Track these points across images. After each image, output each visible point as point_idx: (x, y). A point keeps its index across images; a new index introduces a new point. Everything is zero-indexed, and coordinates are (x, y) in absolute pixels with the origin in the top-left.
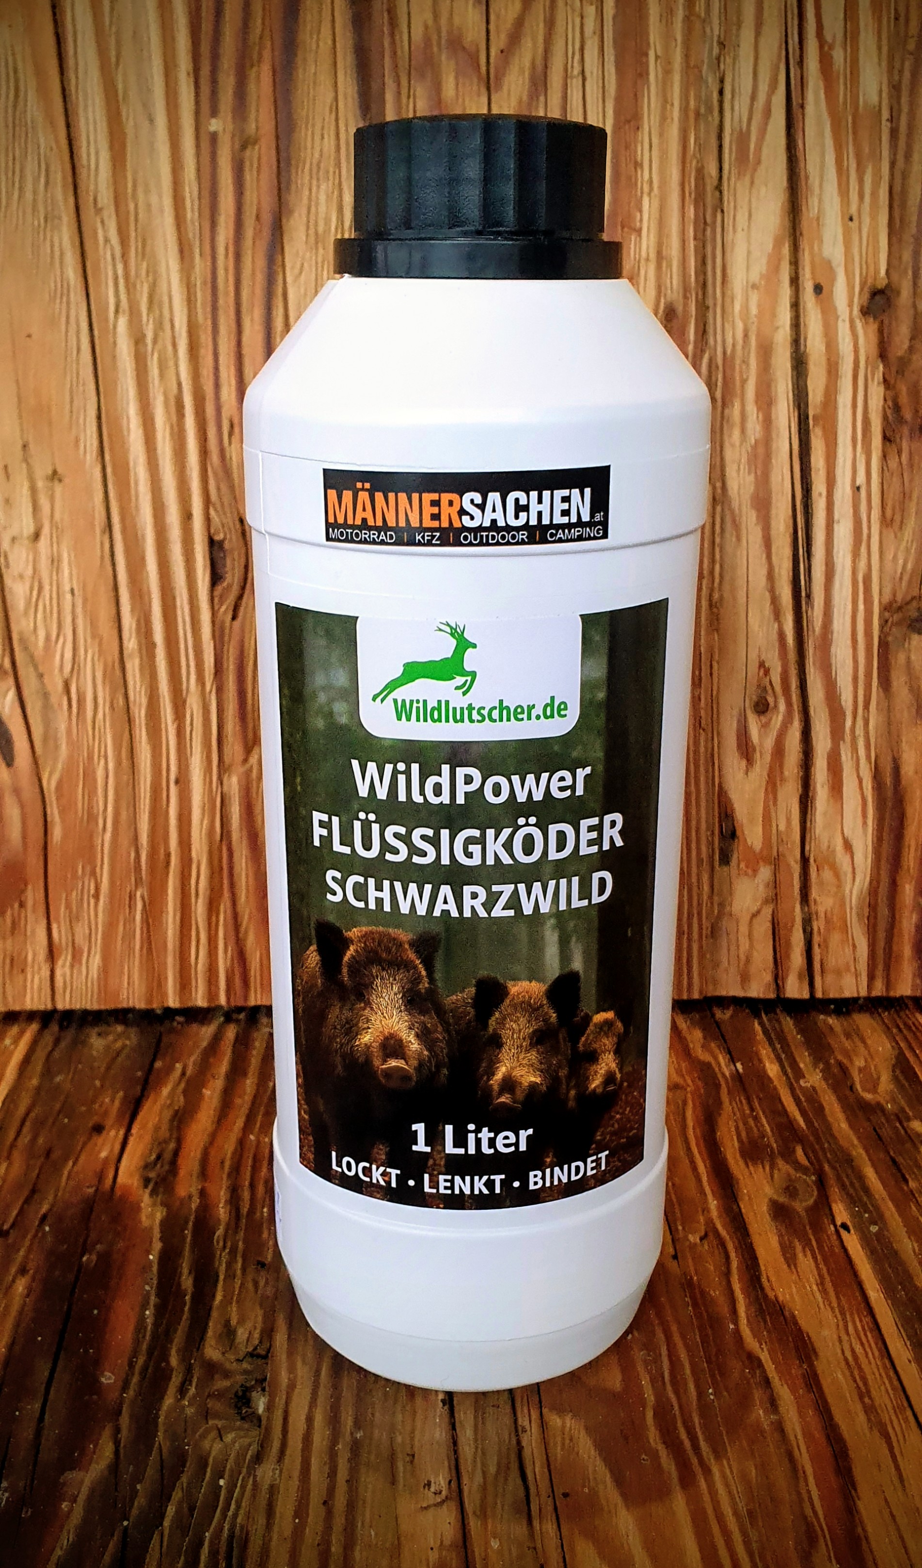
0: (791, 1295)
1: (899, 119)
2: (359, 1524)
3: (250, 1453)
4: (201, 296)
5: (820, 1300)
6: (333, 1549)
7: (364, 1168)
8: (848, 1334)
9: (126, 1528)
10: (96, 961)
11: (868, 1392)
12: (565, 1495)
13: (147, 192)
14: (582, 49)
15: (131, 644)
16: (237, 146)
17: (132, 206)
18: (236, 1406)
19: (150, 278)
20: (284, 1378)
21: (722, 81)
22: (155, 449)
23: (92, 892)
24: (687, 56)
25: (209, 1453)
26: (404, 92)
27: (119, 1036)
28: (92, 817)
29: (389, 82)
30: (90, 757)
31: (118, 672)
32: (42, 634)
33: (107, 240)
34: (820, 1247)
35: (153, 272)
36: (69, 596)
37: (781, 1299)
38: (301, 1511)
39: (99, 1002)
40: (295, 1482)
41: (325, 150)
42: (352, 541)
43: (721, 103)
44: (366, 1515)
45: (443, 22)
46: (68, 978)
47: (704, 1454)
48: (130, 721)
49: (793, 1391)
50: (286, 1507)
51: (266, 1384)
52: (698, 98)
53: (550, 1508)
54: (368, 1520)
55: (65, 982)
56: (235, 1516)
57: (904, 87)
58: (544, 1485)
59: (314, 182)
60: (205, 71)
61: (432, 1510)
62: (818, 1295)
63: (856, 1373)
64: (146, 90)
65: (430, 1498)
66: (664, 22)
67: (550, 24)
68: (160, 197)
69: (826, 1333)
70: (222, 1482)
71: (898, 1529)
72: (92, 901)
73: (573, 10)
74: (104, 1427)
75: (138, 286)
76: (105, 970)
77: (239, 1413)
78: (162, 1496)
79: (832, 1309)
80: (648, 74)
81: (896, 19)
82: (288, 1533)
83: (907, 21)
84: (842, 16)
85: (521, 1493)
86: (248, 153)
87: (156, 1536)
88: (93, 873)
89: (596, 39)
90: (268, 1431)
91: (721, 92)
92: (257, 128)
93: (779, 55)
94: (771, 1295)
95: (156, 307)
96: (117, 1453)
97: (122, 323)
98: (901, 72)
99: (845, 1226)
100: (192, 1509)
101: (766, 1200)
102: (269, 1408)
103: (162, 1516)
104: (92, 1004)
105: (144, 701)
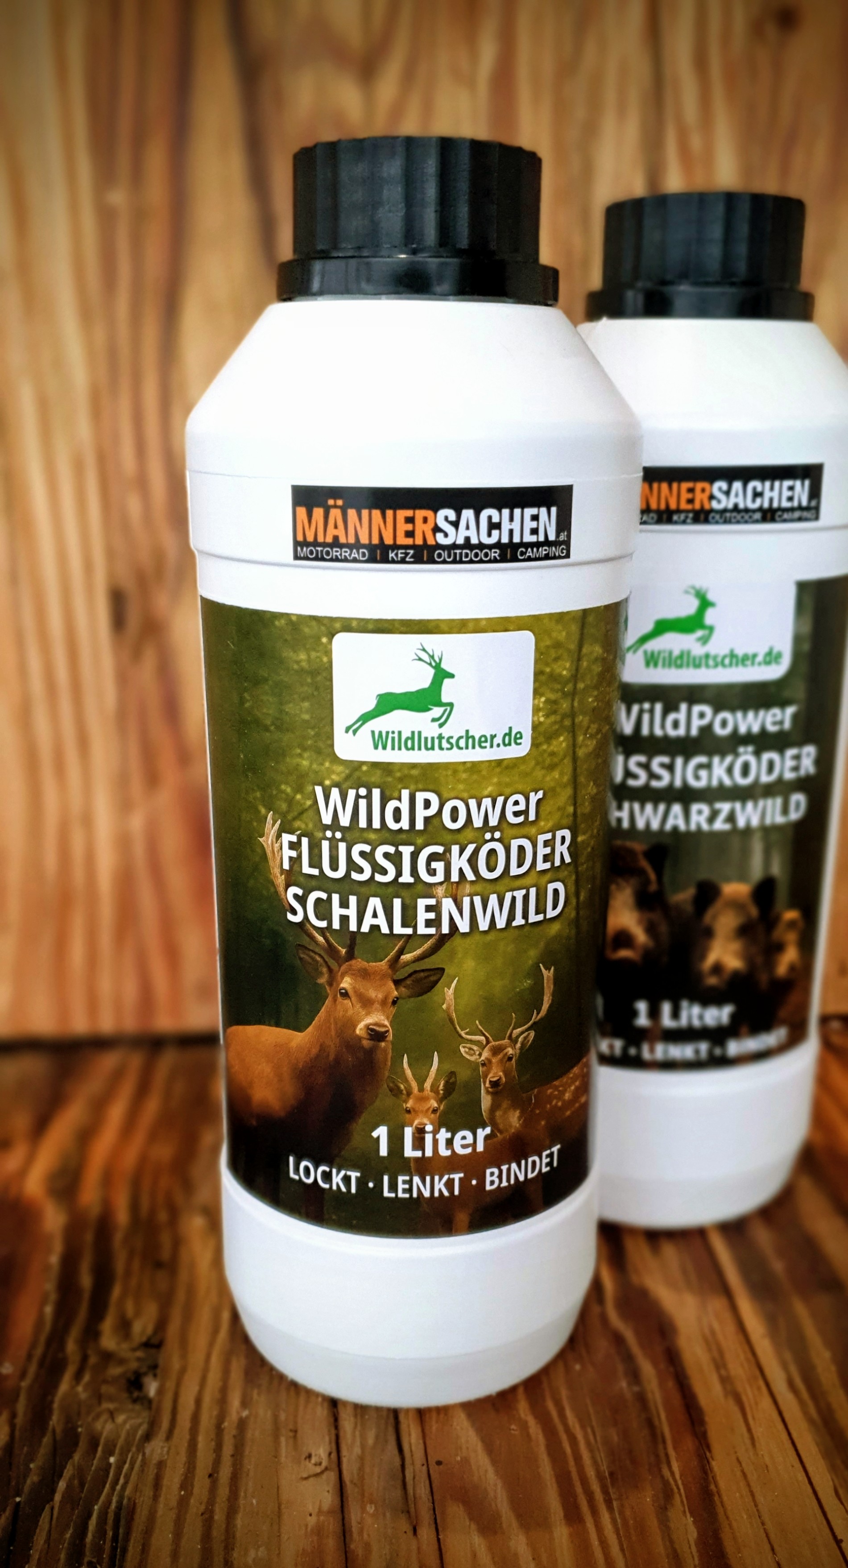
2: (242, 1494)
3: (140, 1431)
6: (216, 1517)
8: (708, 1315)
9: (18, 1503)
11: (724, 1364)
12: (439, 1463)
18: (129, 1391)
20: (176, 1363)
25: (101, 1434)
37: (645, 1285)
38: (187, 1483)
40: (183, 1458)
44: (248, 1485)
47: (570, 1423)
49: (655, 1365)
50: (172, 1482)
51: (158, 1371)
53: (424, 1473)
54: (250, 1490)
56: (123, 1491)
58: (419, 1454)
61: (312, 1479)
63: (714, 1348)
65: (311, 1468)
70: (112, 1459)
77: (131, 1397)
78: (53, 1474)
82: (174, 1504)
85: (398, 1462)
87: (46, 1514)
90: (158, 1412)
94: (637, 1282)
96: (12, 1435)
100: (83, 1483)
102: (160, 1391)
103: (54, 1491)
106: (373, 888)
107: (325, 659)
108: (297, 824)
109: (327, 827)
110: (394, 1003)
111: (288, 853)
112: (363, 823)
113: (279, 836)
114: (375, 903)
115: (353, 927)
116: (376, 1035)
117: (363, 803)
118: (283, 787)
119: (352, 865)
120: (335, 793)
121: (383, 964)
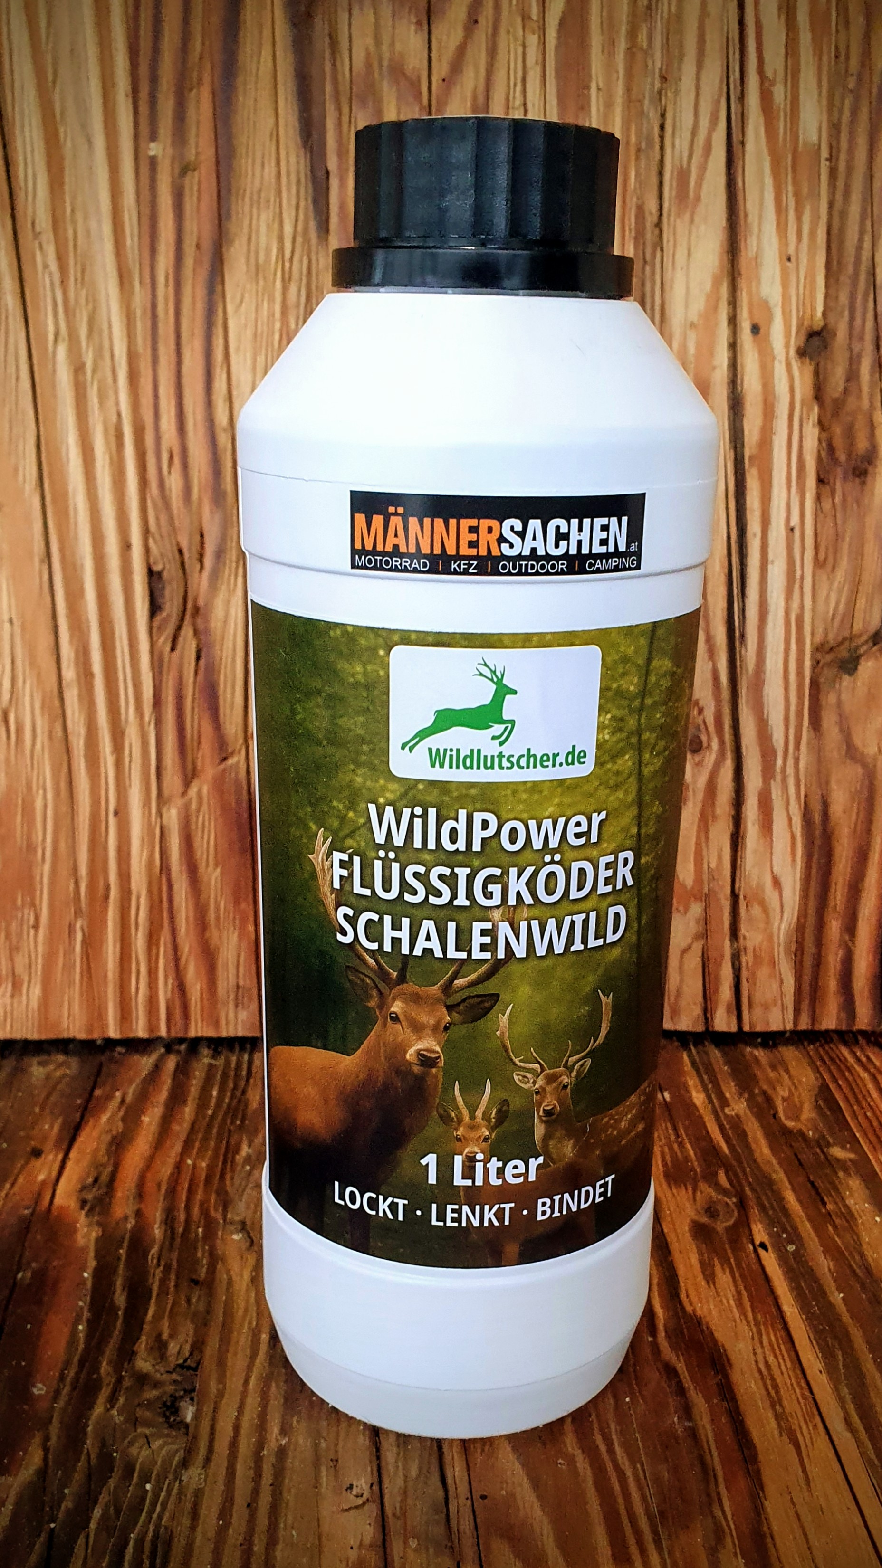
0: (710, 1310)
1: (838, 158)
2: (282, 1525)
3: (177, 1458)
4: (141, 325)
5: (737, 1315)
6: (255, 1549)
8: (762, 1347)
9: (52, 1530)
10: (36, 991)
11: (780, 1400)
12: (483, 1497)
13: (86, 218)
14: (524, 79)
15: (69, 673)
16: (177, 173)
17: (70, 233)
18: (165, 1416)
19: (90, 306)
20: (213, 1387)
21: (663, 115)
22: (94, 479)
23: (32, 922)
24: (629, 89)
25: (137, 1460)
27: (60, 1065)
28: (31, 848)
29: (329, 106)
30: (29, 787)
31: (57, 703)
33: (46, 266)
34: (739, 1265)
35: (93, 300)
36: (7, 626)
37: (700, 1314)
38: (225, 1513)
39: (39, 1032)
40: (221, 1486)
41: (266, 177)
43: (662, 138)
44: (288, 1516)
45: (386, 47)
46: (9, 1007)
48: (68, 751)
49: (708, 1399)
50: (210, 1511)
51: (194, 1394)
52: (639, 132)
53: (468, 1509)
54: (290, 1522)
56: (160, 1518)
57: (843, 126)
58: (463, 1489)
59: (255, 210)
60: (144, 92)
61: (353, 1511)
62: (735, 1310)
63: (769, 1382)
64: (83, 110)
65: (352, 1500)
66: (606, 52)
67: (493, 52)
68: (99, 222)
69: (741, 1345)
70: (148, 1487)
72: (32, 931)
73: (516, 39)
74: (34, 1436)
75: (78, 314)
76: (45, 1001)
77: (167, 1421)
78: (89, 1498)
79: (749, 1323)
80: (589, 104)
81: (837, 54)
82: (212, 1534)
83: (849, 59)
85: (441, 1495)
86: (188, 180)
87: (81, 1540)
88: (33, 905)
89: (539, 69)
90: (195, 1438)
91: (662, 127)
92: (197, 154)
93: (720, 89)
94: (689, 1309)
95: (96, 336)
96: (45, 1459)
97: (62, 352)
98: (841, 110)
99: (763, 1245)
100: (118, 1512)
101: (688, 1221)
102: (197, 1416)
103: (89, 1519)
104: (33, 1035)
105: (83, 731)
106: (425, 912)
107: (382, 673)
108: (349, 842)
109: (380, 847)
110: (446, 1028)
111: (338, 872)
112: (418, 844)
113: (329, 854)
114: (428, 925)
115: (405, 950)
116: (427, 1061)
117: (418, 822)
118: (335, 803)
119: (405, 886)
120: (389, 811)
121: (435, 990)
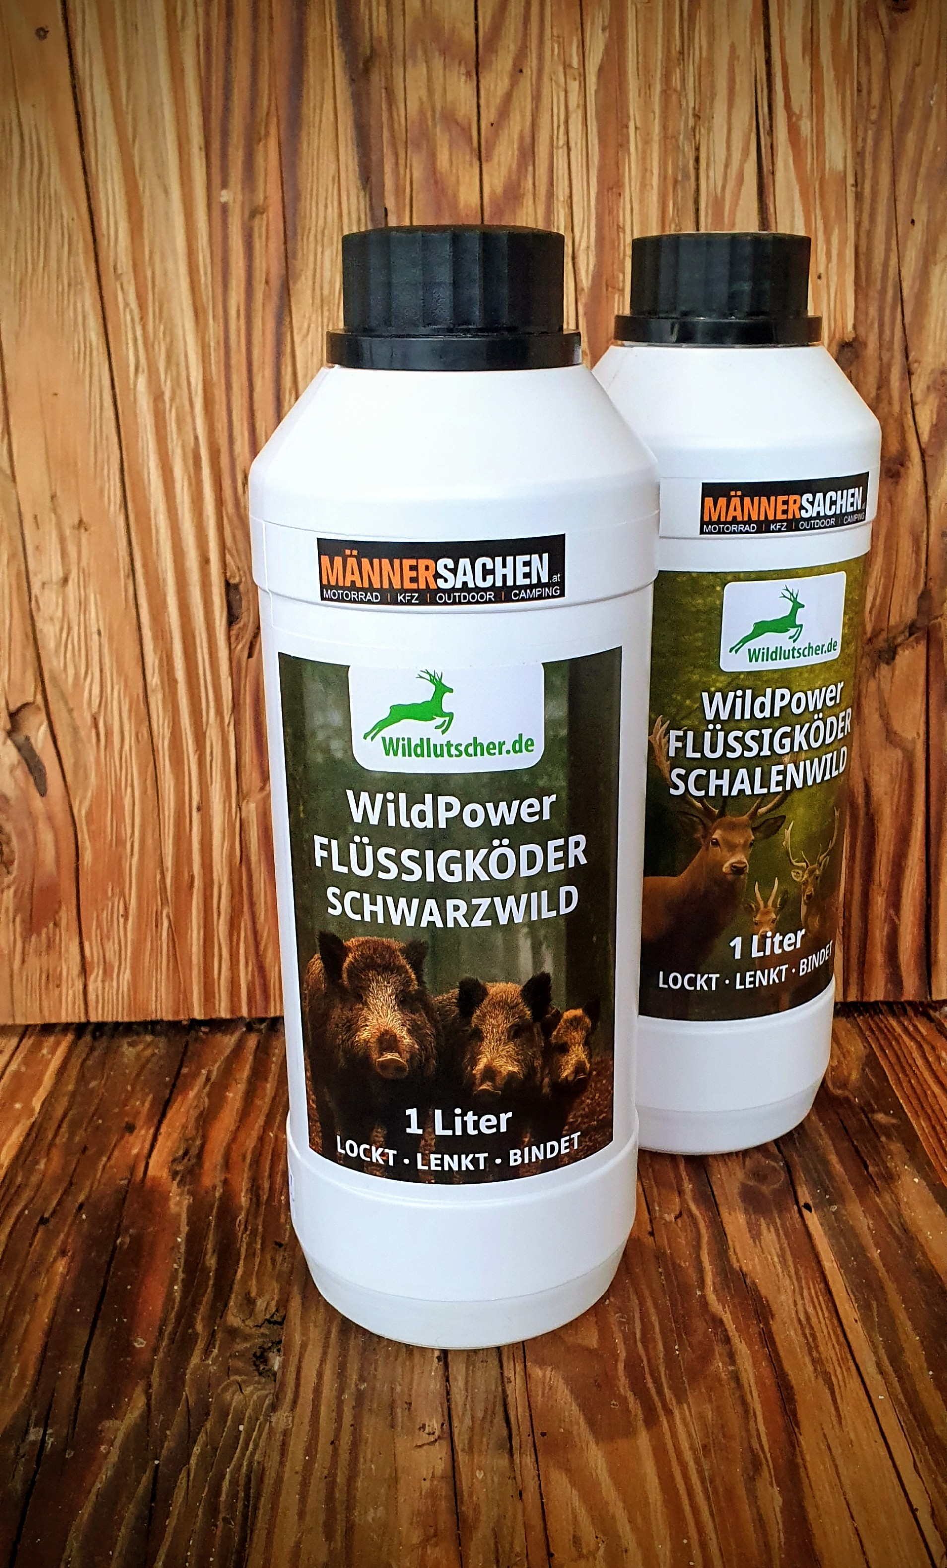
0: (754, 1266)
1: (863, 184)
2: (362, 1460)
3: (267, 1402)
4: (216, 357)
5: (780, 1270)
6: (338, 1480)
7: (365, 1149)
8: (803, 1299)
9: (158, 1466)
10: (126, 976)
11: (817, 1346)
12: (544, 1434)
13: (163, 259)
14: (567, 122)
15: (154, 680)
16: (247, 216)
17: (149, 273)
18: (255, 1365)
19: (168, 339)
20: (298, 1338)
21: (698, 149)
22: (174, 499)
23: (121, 912)
24: (664, 127)
25: (230, 1404)
26: (402, 162)
27: (148, 1045)
28: (120, 842)
29: (387, 151)
30: (118, 786)
31: (142, 705)
32: (71, 671)
33: (127, 305)
34: (783, 1225)
35: (170, 332)
36: (95, 637)
37: (744, 1269)
38: (311, 1450)
39: (129, 1014)
40: (306, 1427)
41: (329, 220)
42: (344, 601)
43: (697, 169)
44: (367, 1452)
45: (437, 97)
46: (100, 992)
47: (668, 1399)
49: (750, 1346)
50: (297, 1448)
51: (281, 1346)
52: (675, 166)
53: (530, 1445)
54: (369, 1456)
55: (97, 996)
56: (253, 1454)
57: (867, 154)
58: (525, 1427)
59: (319, 250)
60: (216, 145)
61: (425, 1448)
62: (778, 1267)
63: (807, 1331)
64: (160, 163)
65: (424, 1438)
66: (642, 94)
67: (537, 97)
68: (176, 262)
69: (783, 1298)
70: (241, 1427)
71: (834, 1460)
72: (122, 920)
73: (558, 85)
74: (137, 1384)
75: (156, 347)
76: (134, 984)
77: (258, 1370)
78: (190, 1438)
79: (790, 1277)
80: (628, 142)
81: (859, 91)
82: (299, 1468)
83: (869, 93)
84: (808, 88)
85: (505, 1433)
86: (256, 222)
87: (183, 1474)
88: (122, 894)
89: (580, 113)
90: (283, 1385)
91: (697, 160)
92: (265, 198)
93: (751, 124)
94: (736, 1265)
95: (174, 368)
96: (148, 1404)
97: (142, 383)
98: (864, 140)
99: (807, 1207)
100: (215, 1449)
101: (737, 1184)
102: (284, 1365)
103: (189, 1456)
104: (123, 1017)
105: (167, 733)
106: (742, 762)
107: (718, 602)
108: (684, 722)
109: (710, 722)
110: (751, 844)
111: (674, 744)
112: (738, 716)
113: (667, 732)
114: (743, 773)
115: (725, 793)
116: (737, 870)
117: (739, 701)
118: (674, 696)
119: (728, 747)
120: (718, 695)
121: (745, 817)
